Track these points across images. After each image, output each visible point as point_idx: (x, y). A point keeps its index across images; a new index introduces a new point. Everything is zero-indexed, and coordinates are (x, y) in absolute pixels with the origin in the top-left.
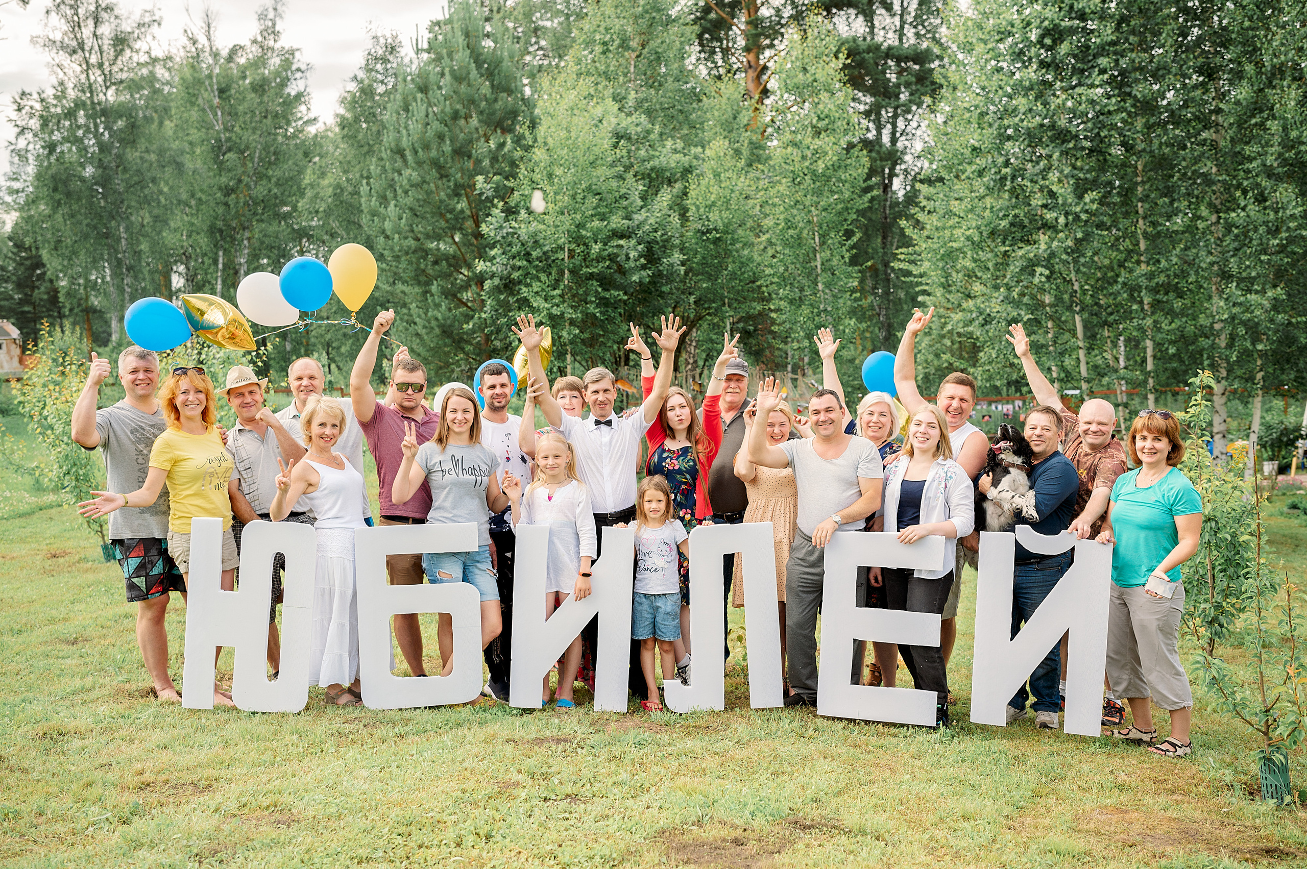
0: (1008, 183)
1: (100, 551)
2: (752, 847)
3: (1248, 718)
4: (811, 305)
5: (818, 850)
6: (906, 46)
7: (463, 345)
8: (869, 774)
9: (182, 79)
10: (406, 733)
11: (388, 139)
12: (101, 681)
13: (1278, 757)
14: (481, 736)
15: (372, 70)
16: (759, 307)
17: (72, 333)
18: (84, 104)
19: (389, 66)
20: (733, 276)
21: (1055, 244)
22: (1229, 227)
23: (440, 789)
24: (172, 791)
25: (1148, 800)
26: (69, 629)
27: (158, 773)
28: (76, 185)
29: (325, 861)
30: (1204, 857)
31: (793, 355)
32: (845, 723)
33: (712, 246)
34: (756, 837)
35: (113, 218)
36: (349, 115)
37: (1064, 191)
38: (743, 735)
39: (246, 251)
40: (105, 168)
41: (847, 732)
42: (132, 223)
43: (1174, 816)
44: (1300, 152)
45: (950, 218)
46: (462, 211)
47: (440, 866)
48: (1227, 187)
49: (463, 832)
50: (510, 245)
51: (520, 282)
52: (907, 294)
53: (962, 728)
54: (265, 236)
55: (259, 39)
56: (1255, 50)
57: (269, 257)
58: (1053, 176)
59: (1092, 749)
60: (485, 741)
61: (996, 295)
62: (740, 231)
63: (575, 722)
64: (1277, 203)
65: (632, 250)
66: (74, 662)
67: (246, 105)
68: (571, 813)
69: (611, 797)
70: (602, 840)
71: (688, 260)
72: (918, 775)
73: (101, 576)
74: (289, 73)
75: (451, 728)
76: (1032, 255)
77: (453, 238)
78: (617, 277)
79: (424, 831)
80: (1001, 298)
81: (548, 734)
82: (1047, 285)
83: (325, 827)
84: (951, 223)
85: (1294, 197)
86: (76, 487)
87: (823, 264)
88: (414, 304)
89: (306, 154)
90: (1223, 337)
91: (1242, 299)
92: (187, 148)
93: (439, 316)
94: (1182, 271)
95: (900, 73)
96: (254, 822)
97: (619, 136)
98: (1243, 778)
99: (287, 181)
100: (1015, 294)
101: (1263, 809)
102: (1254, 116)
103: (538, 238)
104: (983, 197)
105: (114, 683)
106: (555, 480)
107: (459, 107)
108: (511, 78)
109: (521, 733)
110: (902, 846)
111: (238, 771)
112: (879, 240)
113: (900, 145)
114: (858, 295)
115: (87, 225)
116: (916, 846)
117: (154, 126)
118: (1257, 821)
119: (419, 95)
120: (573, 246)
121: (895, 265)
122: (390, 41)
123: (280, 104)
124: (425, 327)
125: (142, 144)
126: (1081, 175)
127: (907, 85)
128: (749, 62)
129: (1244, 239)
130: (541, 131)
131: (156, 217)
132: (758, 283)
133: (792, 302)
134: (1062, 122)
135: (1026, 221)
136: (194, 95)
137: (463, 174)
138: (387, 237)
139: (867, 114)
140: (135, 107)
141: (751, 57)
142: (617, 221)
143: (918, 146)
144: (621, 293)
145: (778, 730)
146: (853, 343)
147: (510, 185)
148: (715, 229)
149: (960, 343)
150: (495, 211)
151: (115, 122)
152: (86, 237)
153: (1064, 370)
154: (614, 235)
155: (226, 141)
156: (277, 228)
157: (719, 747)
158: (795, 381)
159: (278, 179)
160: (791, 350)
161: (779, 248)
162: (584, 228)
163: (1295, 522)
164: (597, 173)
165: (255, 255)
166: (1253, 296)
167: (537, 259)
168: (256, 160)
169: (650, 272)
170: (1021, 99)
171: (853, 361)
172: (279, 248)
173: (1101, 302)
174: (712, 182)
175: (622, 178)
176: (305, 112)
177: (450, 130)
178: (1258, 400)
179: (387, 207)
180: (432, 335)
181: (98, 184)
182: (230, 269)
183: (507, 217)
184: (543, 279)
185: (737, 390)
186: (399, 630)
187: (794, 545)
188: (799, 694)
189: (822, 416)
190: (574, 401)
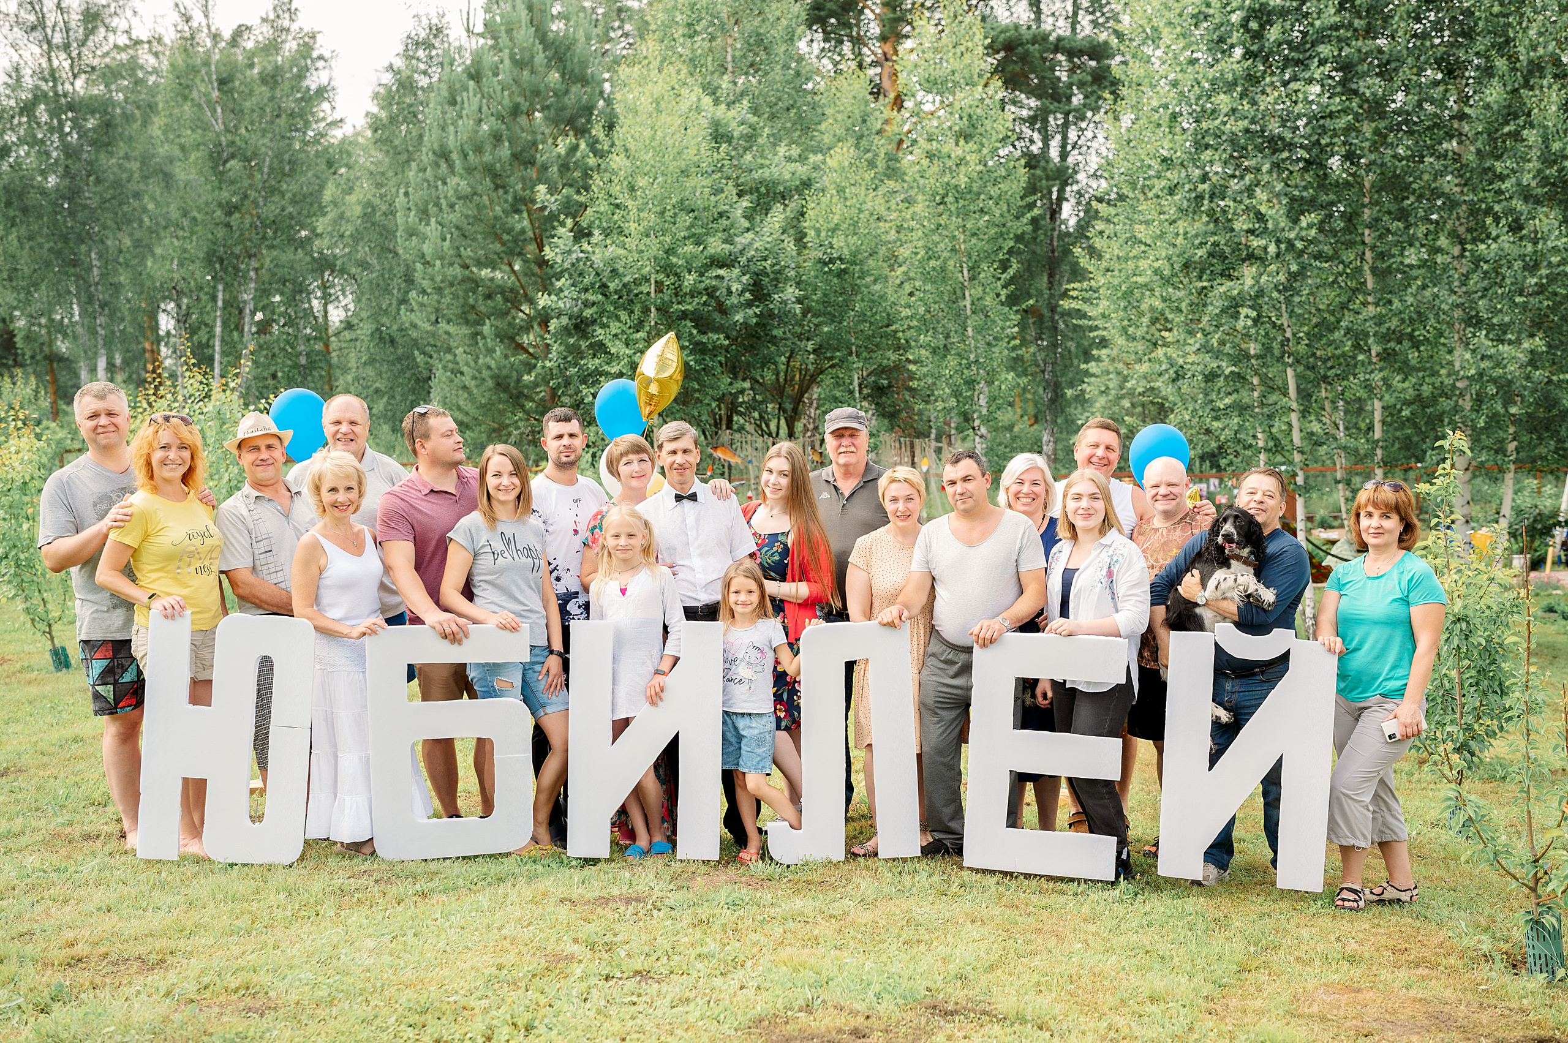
0: (1206, 202)
1: (48, 656)
2: (876, 1040)
3: (1512, 871)
4: (959, 355)
6: (1080, 37)
7: (522, 401)
8: (1029, 942)
9: (172, 65)
10: (432, 891)
11: (431, 140)
12: (33, 824)
13: (1549, 920)
14: (528, 894)
15: (412, 57)
16: (893, 357)
17: (26, 384)
18: (45, 95)
19: (434, 53)
20: (862, 317)
21: (1264, 278)
22: (1477, 261)
23: (469, 963)
24: (111, 969)
25: (1385, 975)
27: (95, 944)
28: (33, 198)
31: (937, 418)
32: (998, 877)
33: (835, 280)
34: (883, 1027)
35: (83, 242)
36: (383, 115)
37: (1276, 213)
38: (868, 893)
39: (253, 285)
40: (73, 178)
41: (1001, 889)
42: (107, 248)
43: (1419, 996)
45: (1132, 247)
46: (523, 231)
48: (1473, 212)
49: (494, 1022)
50: (580, 274)
51: (594, 321)
52: (1078, 345)
53: (1147, 883)
54: (277, 266)
55: (272, 16)
56: (1507, 41)
57: (282, 294)
58: (1261, 194)
59: (1313, 910)
60: (533, 901)
61: (1191, 341)
62: (871, 262)
63: (651, 876)
64: (1536, 232)
65: (735, 281)
67: (254, 100)
68: (639, 995)
69: (695, 974)
70: (679, 1032)
71: (806, 297)
72: (1092, 944)
73: (48, 688)
74: (309, 62)
75: (490, 884)
76: (1235, 292)
77: (510, 265)
78: (717, 316)
79: (443, 1021)
80: (1198, 346)
81: (616, 891)
82: (1253, 331)
83: (312, 1016)
84: (1134, 252)
85: (1557, 224)
86: (16, 575)
87: (973, 304)
88: (461, 350)
89: (330, 164)
90: (1468, 397)
91: (1493, 351)
92: (177, 152)
93: (493, 364)
94: (1419, 313)
95: (1072, 71)
96: (217, 1010)
97: (719, 135)
98: (1505, 947)
99: (305, 197)
100: (1214, 342)
101: (1531, 986)
102: (1507, 123)
103: (618, 266)
104: (1174, 221)
105: (52, 826)
106: (629, 565)
107: (521, 100)
108: (584, 64)
109: (580, 891)
110: (1072, 1038)
111: (200, 941)
112: (1045, 279)
113: (1071, 160)
114: (1017, 342)
115: (50, 250)
116: (1090, 1036)
117: (136, 126)
118: (1525, 1001)
119: (472, 83)
120: (661, 277)
121: (1065, 304)
122: (435, 21)
123: (297, 100)
124: (474, 378)
125: (122, 148)
126: (1296, 193)
127: (1081, 85)
128: (885, 54)
129: (1495, 276)
130: (619, 133)
131: (138, 240)
132: (893, 328)
133: (934, 352)
134: (1274, 127)
135: (1227, 250)
136: (188, 86)
137: (524, 184)
138: (427, 263)
139: (1031, 121)
140: (114, 104)
141: (888, 48)
142: (716, 246)
143: (1094, 162)
144: (722, 336)
145: (913, 886)
146: (1010, 404)
147: (582, 199)
148: (840, 259)
149: (1143, 405)
150: (561, 231)
151: (85, 120)
152: (48, 264)
153: (1272, 437)
154: (712, 263)
155: (228, 146)
156: (292, 257)
157: (837, 908)
158: (939, 451)
159: (294, 195)
160: (934, 411)
161: (918, 284)
162: (675, 254)
163: (1552, 629)
164: (690, 183)
165: (264, 290)
166: (1506, 348)
167: (616, 292)
168: (266, 170)
169: (757, 311)
170: (1222, 96)
171: (1010, 428)
172: (294, 282)
173: (1318, 353)
174: (835, 200)
175: (722, 191)
176: (329, 112)
177: (508, 129)
178: (1509, 477)
179: (428, 224)
180: (483, 388)
181: (64, 197)
182: (233, 308)
183: (577, 239)
184: (623, 318)
185: (852, 449)
186: (429, 758)
187: (930, 650)
188: (940, 840)
189: (959, 488)
190: (643, 465)
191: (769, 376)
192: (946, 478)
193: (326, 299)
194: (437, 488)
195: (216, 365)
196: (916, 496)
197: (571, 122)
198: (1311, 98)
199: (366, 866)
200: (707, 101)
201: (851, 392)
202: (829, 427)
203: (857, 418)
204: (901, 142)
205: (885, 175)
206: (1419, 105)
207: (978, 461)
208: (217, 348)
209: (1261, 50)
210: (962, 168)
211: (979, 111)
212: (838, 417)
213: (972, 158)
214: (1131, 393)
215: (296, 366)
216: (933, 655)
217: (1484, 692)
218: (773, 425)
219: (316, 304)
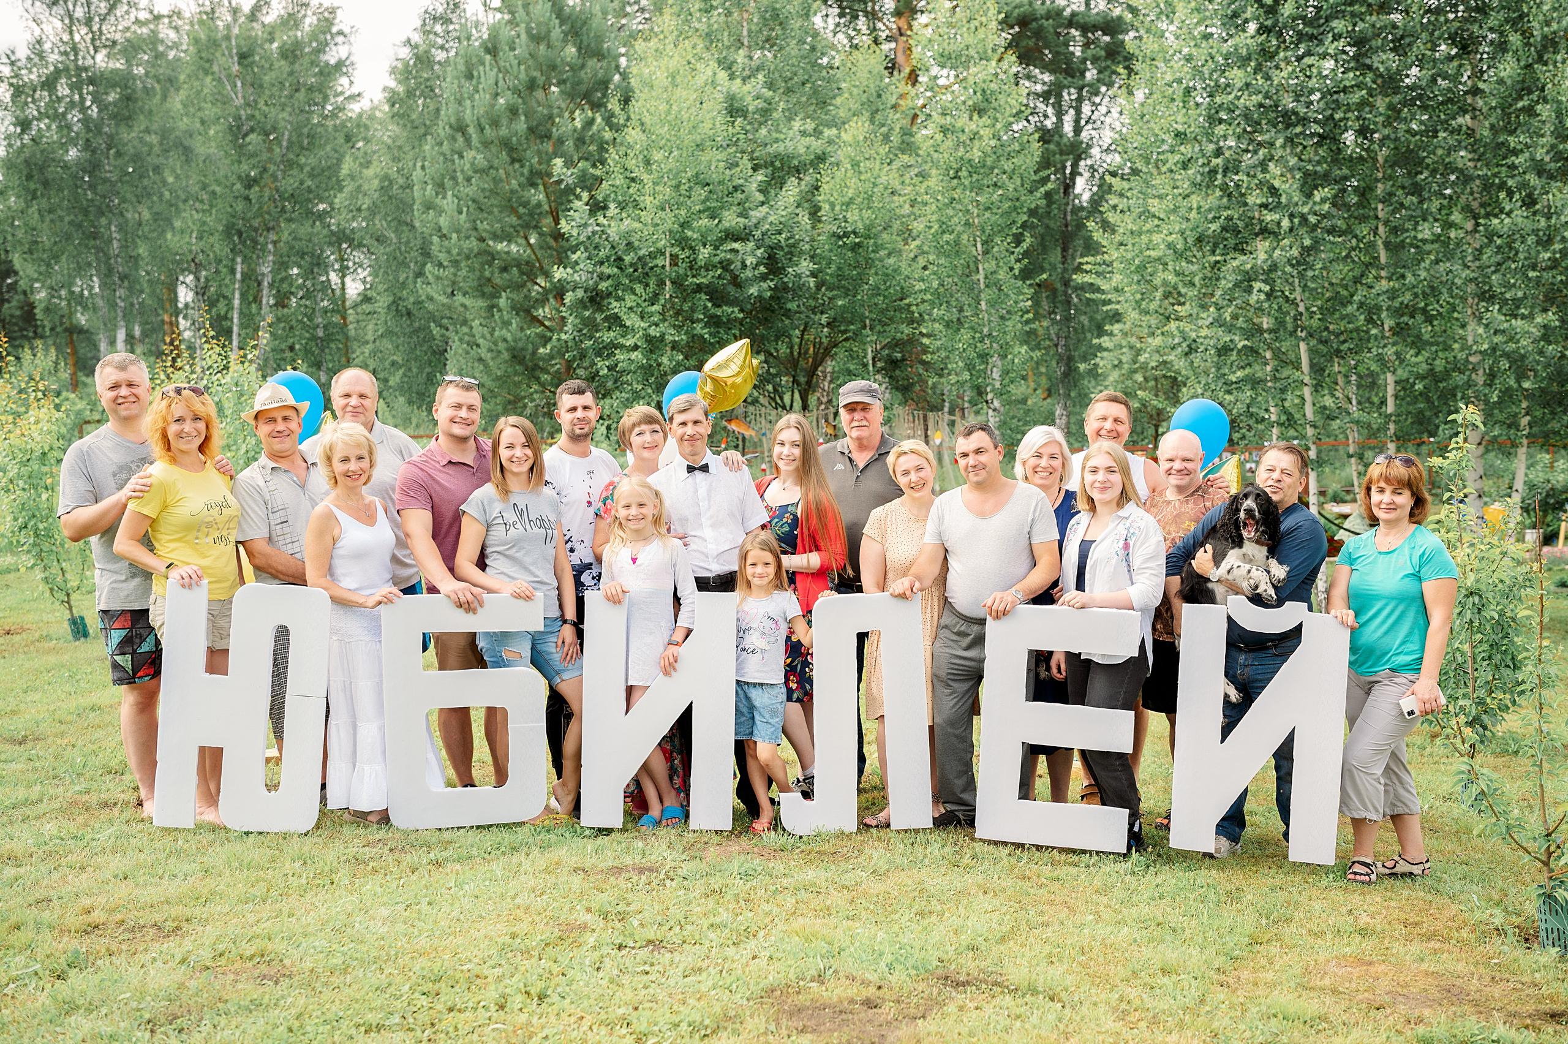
0: (1219, 176)
1: (66, 625)
2: (889, 1010)
3: (1524, 844)
4: (972, 328)
5: (975, 1014)
6: (1094, 11)
7: (538, 373)
8: (1041, 913)
9: (192, 39)
10: (446, 861)
11: (448, 113)
12: (51, 792)
13: (1561, 893)
14: (541, 864)
15: (429, 33)
16: (907, 330)
17: (46, 356)
18: (66, 69)
19: (451, 27)
20: (876, 291)
21: (1277, 252)
22: (1491, 236)
23: (483, 932)
24: (127, 935)
25: (1397, 948)
26: (17, 725)
27: (111, 912)
28: (56, 172)
29: (321, 1029)
30: (1472, 1024)
31: (950, 391)
32: (1010, 849)
33: (849, 254)
34: (894, 997)
35: (103, 214)
36: (401, 89)
37: (1289, 188)
38: (880, 864)
39: (271, 258)
40: (94, 152)
41: (1013, 860)
42: (127, 221)
43: (1432, 969)
45: (1146, 221)
46: (539, 205)
47: (475, 1035)
48: (1487, 186)
49: (508, 991)
50: (596, 248)
51: (609, 295)
52: (1091, 319)
53: (1159, 855)
54: (295, 239)
56: (1521, 17)
57: (300, 267)
58: (1274, 169)
59: (1325, 883)
60: (547, 871)
61: (1204, 315)
62: (885, 236)
63: (664, 846)
64: (1550, 207)
65: (750, 254)
66: (20, 766)
67: (273, 74)
68: (652, 965)
69: (707, 944)
70: (691, 1001)
71: (820, 271)
72: (1104, 916)
73: (67, 658)
74: (329, 37)
75: (504, 854)
76: (1249, 266)
77: (526, 238)
78: (731, 289)
79: (457, 989)
80: (1210, 320)
81: (629, 861)
82: (1266, 305)
83: (326, 984)
84: (1148, 226)
86: (35, 545)
87: (986, 277)
88: (477, 322)
89: (348, 138)
90: (1480, 373)
91: (1506, 325)
92: (197, 126)
93: (509, 337)
94: (1432, 288)
95: (1086, 45)
96: (232, 977)
97: (734, 109)
98: (1517, 920)
99: (323, 171)
100: (1227, 316)
101: (1543, 960)
102: (1521, 98)
103: (633, 239)
104: (1188, 196)
105: (69, 794)
106: (640, 536)
107: (537, 74)
108: (600, 38)
109: (593, 861)
110: (1084, 1009)
111: (215, 909)
112: (1059, 250)
113: (1084, 135)
114: (1031, 315)
115: (71, 223)
116: (1102, 1009)
117: (157, 99)
118: (1537, 975)
119: (488, 57)
120: (676, 250)
121: (1079, 278)
123: (316, 74)
124: (490, 350)
125: (141, 123)
126: (1310, 167)
127: (1095, 60)
128: (899, 29)
129: (1508, 251)
130: (635, 107)
131: (157, 214)
132: (907, 301)
133: (948, 325)
134: (1288, 103)
135: (1241, 224)
136: (208, 61)
137: (540, 158)
138: (443, 237)
139: (1045, 96)
140: (130, 76)
141: (903, 23)
142: (731, 219)
143: (1108, 137)
144: (736, 310)
145: (925, 857)
146: (1024, 378)
147: (598, 173)
148: (854, 232)
149: (1156, 379)
150: (577, 204)
151: (107, 94)
152: (68, 237)
153: (1285, 411)
154: (727, 236)
155: (247, 119)
156: (310, 230)
157: (849, 878)
158: (952, 424)
159: (313, 169)
160: (948, 385)
161: (931, 258)
162: (690, 228)
164: (705, 157)
165: (283, 263)
166: (1519, 322)
167: (631, 265)
168: (285, 144)
169: (772, 284)
170: (1235, 70)
171: (1024, 401)
172: (312, 255)
173: (1331, 327)
174: (849, 174)
175: (737, 165)
176: (347, 86)
177: (524, 103)
178: (1522, 452)
179: (444, 198)
180: (499, 361)
181: (84, 171)
182: (251, 280)
183: (592, 212)
184: (638, 291)
185: (865, 423)
186: (444, 726)
187: (943, 622)
188: (952, 812)
189: (971, 460)
190: (656, 436)
191: (783, 349)
192: (958, 451)
193: (343, 272)
194: (455, 459)
195: (235, 337)
196: (927, 467)
197: (586, 96)
198: (1325, 73)
199: (381, 834)
200: (722, 75)
201: (865, 365)
202: (843, 401)
203: (869, 392)
204: (915, 116)
205: (900, 149)
206: (1434, 80)
207: (991, 435)
208: (235, 321)
209: (1275, 25)
210: (976, 143)
211: (993, 86)
212: (850, 391)
213: (986, 133)
214: (1144, 367)
215: (314, 338)
216: (946, 627)
217: (1497, 667)
218: (787, 398)
219: (334, 277)
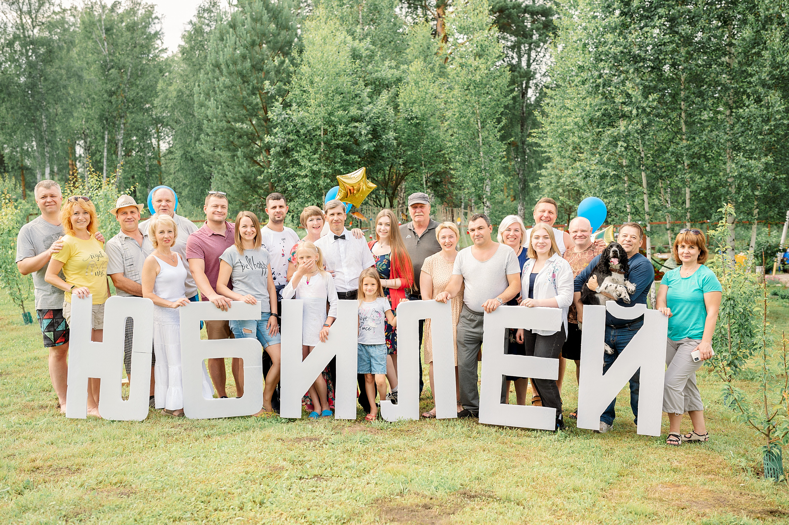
0: (601, 88)
1: (21, 316)
2: (436, 510)
3: (757, 426)
4: (476, 166)
5: (479, 512)
6: (537, 5)
7: (257, 189)
8: (512, 461)
9: (82, 21)
10: (213, 434)
11: (211, 58)
12: (15, 400)
13: (775, 451)
14: (261, 436)
15: (201, 17)
16: (443, 167)
17: (10, 181)
18: (19, 37)
19: (212, 15)
20: (427, 147)
21: (630, 126)
22: (738, 118)
23: (231, 471)
24: (53, 473)
25: (692, 478)
27: (45, 460)
28: (13, 88)
29: (151, 520)
30: (731, 516)
31: (465, 197)
32: (496, 428)
33: (414, 128)
34: (439, 504)
35: (38, 110)
36: (187, 46)
37: (636, 94)
38: (431, 436)
39: (122, 132)
40: (33, 78)
41: (498, 434)
42: (50, 113)
43: (710, 489)
44: (782, 71)
45: (564, 111)
46: (257, 104)
47: (228, 523)
48: (736, 93)
49: (244, 500)
50: (286, 126)
51: (293, 149)
52: (536, 161)
53: (572, 432)
54: (134, 122)
56: (754, 6)
57: (137, 136)
58: (629, 84)
59: (655, 445)
60: (263, 440)
61: (593, 159)
62: (431, 119)
63: (322, 428)
64: (769, 103)
65: (363, 129)
67: (123, 39)
68: (317, 487)
69: (344, 477)
70: (337, 506)
71: (399, 137)
72: (544, 462)
73: (22, 333)
74: (151, 20)
75: (241, 431)
76: (616, 134)
77: (251, 121)
78: (354, 146)
79: (219, 499)
80: (597, 161)
81: (304, 435)
82: (625, 153)
83: (153, 497)
84: (565, 114)
85: (779, 99)
86: (5, 276)
87: (483, 140)
88: (226, 164)
89: (161, 71)
90: (733, 187)
91: (746, 163)
92: (85, 65)
93: (242, 171)
94: (709, 144)
95: (533, 22)
96: (106, 494)
97: (355, 56)
98: (753, 464)
99: (148, 87)
100: (605, 159)
101: (766, 484)
102: (754, 48)
103: (305, 121)
104: (585, 98)
105: (24, 402)
107: (256, 38)
108: (287, 20)
109: (287, 435)
110: (534, 509)
111: (97, 459)
112: (519, 126)
113: (532, 68)
114: (506, 159)
115: (21, 114)
116: (543, 508)
117: (65, 52)
118: (763, 492)
119: (231, 30)
120: (326, 127)
121: (530, 140)
123: (144, 39)
124: (233, 178)
125: (57, 63)
126: (647, 83)
127: (538, 29)
128: (439, 14)
129: (747, 125)
130: (305, 54)
131: (65, 109)
132: (443, 152)
133: (463, 164)
134: (636, 51)
135: (612, 112)
136: (90, 32)
137: (258, 80)
138: (209, 120)
139: (512, 48)
140: (51, 40)
141: (440, 11)
142: (354, 111)
143: (544, 68)
144: (357, 157)
145: (454, 432)
146: (502, 191)
147: (287, 88)
148: (416, 117)
149: (569, 191)
150: (276, 104)
151: (39, 49)
152: (21, 121)
153: (634, 207)
154: (352, 120)
155: (110, 61)
156: (142, 117)
157: (415, 443)
158: (466, 214)
159: (143, 86)
160: (463, 194)
161: (455, 130)
162: (333, 115)
163: (777, 303)
164: (341, 80)
165: (128, 134)
166: (753, 161)
167: (304, 134)
168: (129, 74)
169: (375, 144)
170: (609, 35)
171: (502, 202)
172: (143, 130)
173: (658, 164)
174: (413, 88)
175: (357, 84)
176: (160, 45)
177: (250, 53)
178: (754, 227)
179: (209, 101)
180: (237, 183)
181: (29, 88)
182: (113, 143)
183: (284, 108)
184: (307, 148)
185: (422, 214)
186: (211, 367)
187: (462, 314)
188: (467, 410)
189: (476, 232)
190: (319, 221)
191: (380, 177)
192: (470, 228)
193: (159, 138)
194: (216, 233)
195: (104, 171)
196: (455, 236)
197: (281, 49)
198: (654, 35)
199: (180, 422)
200: (349, 38)
201: (422, 185)
202: (410, 203)
203: (424, 198)
204: (447, 58)
205: (439, 75)
206: (709, 39)
207: (486, 219)
208: (105, 163)
209: (629, 11)
210: (478, 71)
211: (486, 43)
212: (414, 198)
213: (482, 67)
214: (563, 185)
215: (144, 172)
216: (464, 317)
217: (742, 336)
218: (382, 201)
219: (154, 141)
